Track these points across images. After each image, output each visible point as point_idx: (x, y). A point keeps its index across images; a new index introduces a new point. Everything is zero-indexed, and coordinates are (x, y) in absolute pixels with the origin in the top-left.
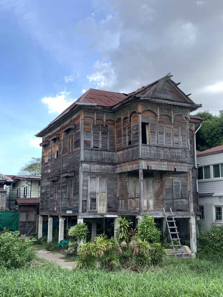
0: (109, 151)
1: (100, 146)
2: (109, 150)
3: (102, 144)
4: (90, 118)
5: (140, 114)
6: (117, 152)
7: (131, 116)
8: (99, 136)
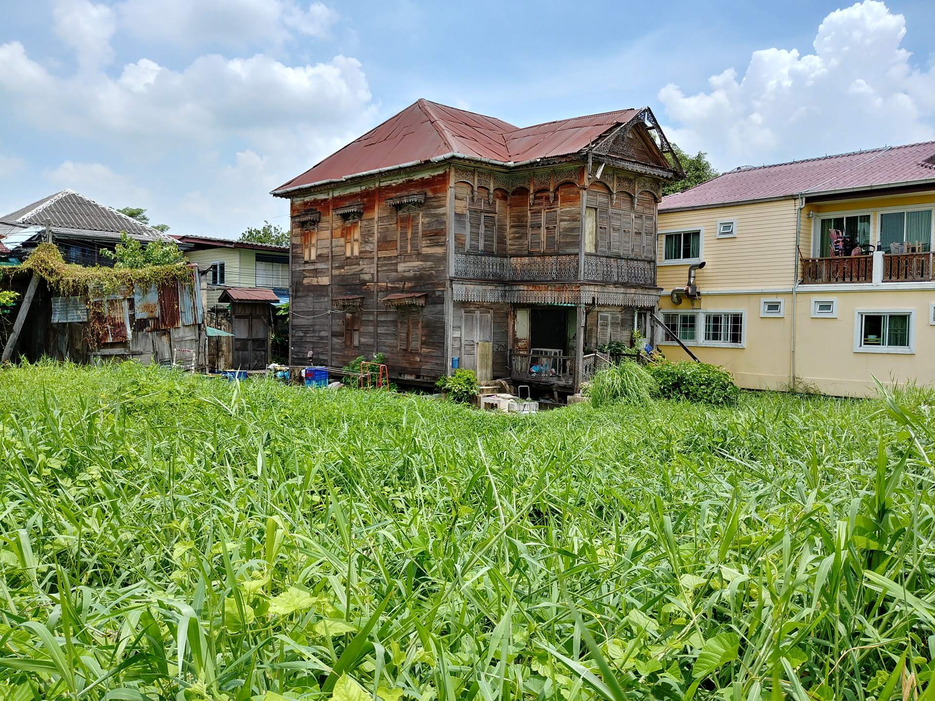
0: (496, 256)
1: (481, 247)
2: (496, 253)
3: (485, 241)
4: (465, 185)
5: (585, 189)
6: (510, 257)
7: (557, 190)
8: (479, 225)
